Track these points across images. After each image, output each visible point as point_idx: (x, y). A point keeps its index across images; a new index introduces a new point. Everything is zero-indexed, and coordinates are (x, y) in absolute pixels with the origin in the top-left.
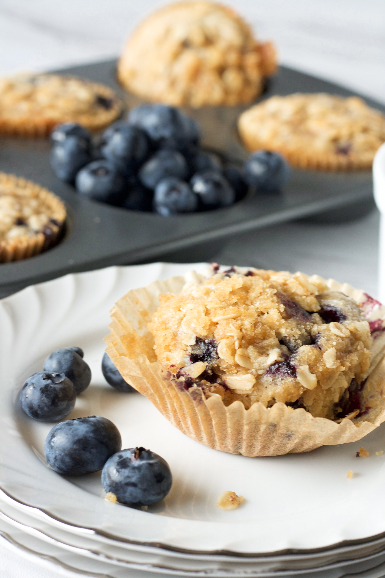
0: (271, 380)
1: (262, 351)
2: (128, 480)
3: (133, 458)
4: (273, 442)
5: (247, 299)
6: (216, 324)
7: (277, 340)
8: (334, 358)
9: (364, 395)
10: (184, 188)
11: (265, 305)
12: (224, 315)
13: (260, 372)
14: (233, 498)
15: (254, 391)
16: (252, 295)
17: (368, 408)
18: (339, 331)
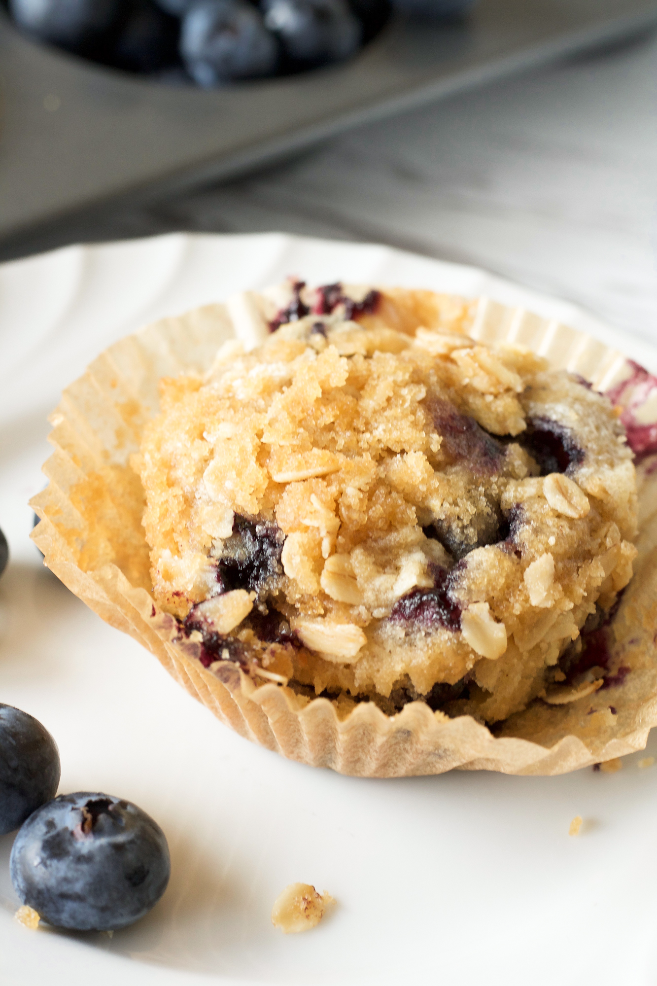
0: (403, 635)
1: (385, 558)
2: (65, 888)
3: (78, 830)
4: (404, 759)
5: (357, 413)
6: (282, 486)
7: (419, 530)
8: (549, 581)
9: (617, 635)
10: (246, 21)
11: (395, 434)
12: (299, 467)
13: (378, 613)
14: (309, 903)
15: (361, 659)
16: (370, 403)
17: (624, 671)
18: (565, 503)
